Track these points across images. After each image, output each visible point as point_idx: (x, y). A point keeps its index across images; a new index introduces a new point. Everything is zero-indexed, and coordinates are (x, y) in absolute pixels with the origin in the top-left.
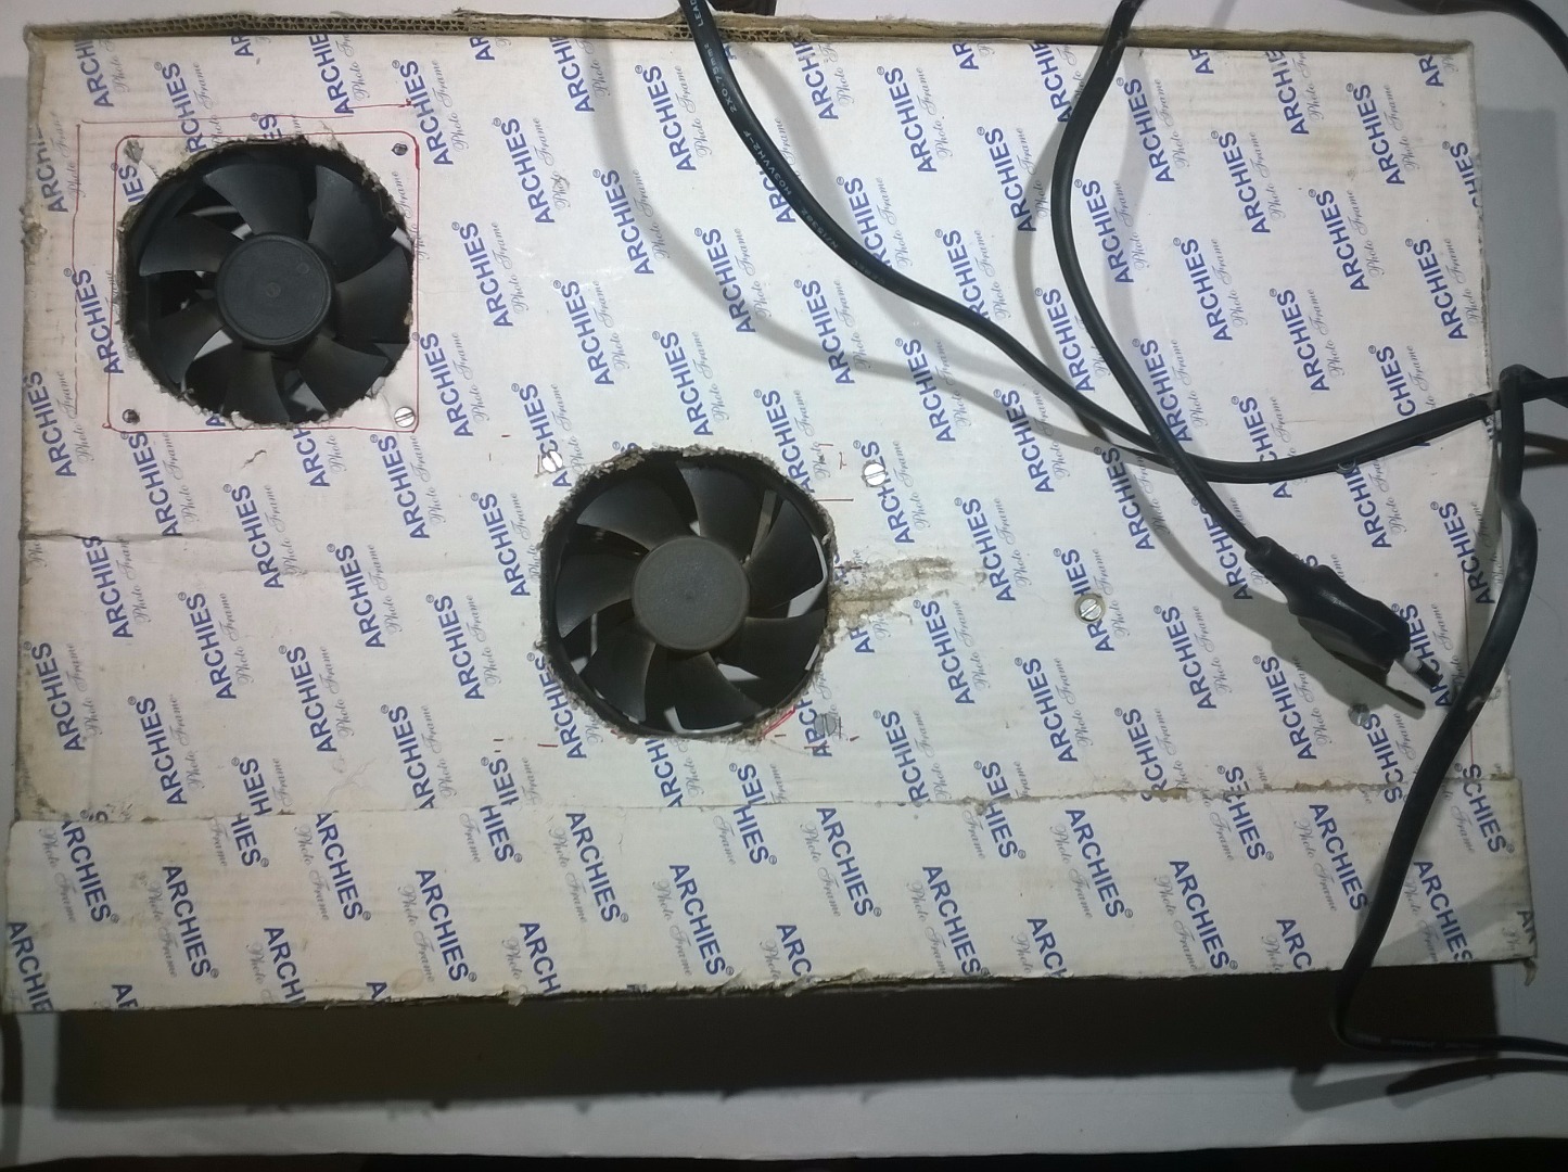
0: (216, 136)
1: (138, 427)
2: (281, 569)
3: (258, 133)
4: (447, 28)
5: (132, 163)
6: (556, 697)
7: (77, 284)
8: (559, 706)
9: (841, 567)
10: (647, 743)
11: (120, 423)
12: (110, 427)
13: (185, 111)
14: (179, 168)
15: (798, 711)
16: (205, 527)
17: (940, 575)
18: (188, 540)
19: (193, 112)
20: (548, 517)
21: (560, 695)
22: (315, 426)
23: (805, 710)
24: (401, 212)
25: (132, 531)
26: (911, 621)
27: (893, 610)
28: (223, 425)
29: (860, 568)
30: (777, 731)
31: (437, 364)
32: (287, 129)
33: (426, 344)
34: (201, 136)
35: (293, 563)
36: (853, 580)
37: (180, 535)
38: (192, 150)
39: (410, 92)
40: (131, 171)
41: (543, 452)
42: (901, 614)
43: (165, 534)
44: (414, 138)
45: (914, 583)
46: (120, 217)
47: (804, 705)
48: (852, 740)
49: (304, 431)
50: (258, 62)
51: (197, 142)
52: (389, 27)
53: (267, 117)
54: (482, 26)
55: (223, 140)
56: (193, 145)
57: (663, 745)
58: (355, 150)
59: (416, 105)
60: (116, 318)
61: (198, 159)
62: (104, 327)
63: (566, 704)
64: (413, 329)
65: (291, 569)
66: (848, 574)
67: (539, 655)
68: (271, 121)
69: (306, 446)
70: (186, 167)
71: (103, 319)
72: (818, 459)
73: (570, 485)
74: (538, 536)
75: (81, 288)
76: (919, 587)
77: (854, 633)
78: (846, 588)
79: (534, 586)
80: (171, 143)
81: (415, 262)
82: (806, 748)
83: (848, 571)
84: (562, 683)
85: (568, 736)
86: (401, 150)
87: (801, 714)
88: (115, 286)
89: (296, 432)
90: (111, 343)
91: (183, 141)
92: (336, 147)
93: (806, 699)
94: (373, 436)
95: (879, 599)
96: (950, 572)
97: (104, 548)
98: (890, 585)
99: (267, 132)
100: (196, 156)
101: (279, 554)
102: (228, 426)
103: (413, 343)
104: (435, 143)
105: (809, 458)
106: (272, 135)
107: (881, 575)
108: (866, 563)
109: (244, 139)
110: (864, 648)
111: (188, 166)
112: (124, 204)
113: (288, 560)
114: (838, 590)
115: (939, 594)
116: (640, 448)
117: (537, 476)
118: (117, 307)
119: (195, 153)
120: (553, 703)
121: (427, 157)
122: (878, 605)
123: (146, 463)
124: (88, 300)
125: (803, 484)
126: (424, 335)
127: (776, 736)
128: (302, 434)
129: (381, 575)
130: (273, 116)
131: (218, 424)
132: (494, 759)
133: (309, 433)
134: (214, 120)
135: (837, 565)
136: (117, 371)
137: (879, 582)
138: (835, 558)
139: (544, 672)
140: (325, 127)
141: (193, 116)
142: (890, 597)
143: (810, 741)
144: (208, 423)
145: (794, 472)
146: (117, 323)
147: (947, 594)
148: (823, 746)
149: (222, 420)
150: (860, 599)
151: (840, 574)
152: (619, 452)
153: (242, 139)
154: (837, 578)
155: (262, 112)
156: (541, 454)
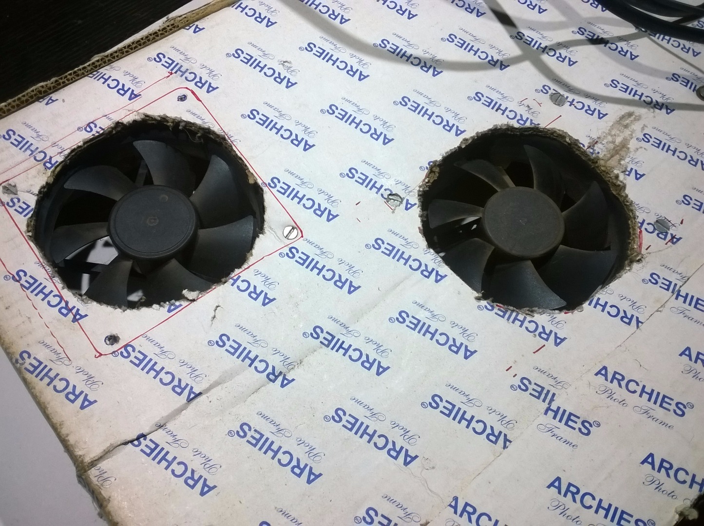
0: (61, 153)
1: (122, 343)
2: (284, 370)
3: (88, 136)
4: (166, 32)
5: (13, 196)
6: (515, 319)
7: (18, 281)
8: (522, 322)
9: (589, 147)
10: (590, 304)
11: (108, 349)
12: (101, 355)
13: (31, 151)
14: (47, 183)
15: (643, 229)
16: (214, 378)
17: (635, 120)
18: (208, 395)
19: (37, 148)
20: (419, 228)
21: (517, 315)
22: (240, 270)
23: (645, 225)
24: (206, 127)
25: (165, 414)
26: (645, 149)
27: (631, 150)
28: (181, 305)
29: (597, 142)
30: (644, 247)
31: (287, 191)
32: (105, 124)
33: (272, 185)
34: (51, 158)
35: (289, 361)
36: (601, 150)
37: (200, 394)
38: (49, 168)
39: (168, 68)
40: (16, 200)
41: (385, 198)
42: (637, 149)
43: (190, 400)
44: (187, 88)
45: (627, 132)
46: (24, 228)
47: (642, 224)
48: (682, 223)
49: (235, 278)
50: (64, 101)
51: (50, 163)
52: (132, 49)
53: (88, 125)
54: (186, 19)
55: (67, 152)
56: (48, 165)
57: (599, 299)
58: (156, 111)
59: (176, 72)
60: (60, 285)
61: (56, 172)
62: (54, 296)
63: (525, 318)
64: (260, 182)
65: (291, 366)
66: (595, 148)
67: (484, 303)
68: (92, 125)
69: (244, 286)
70: (51, 180)
71: (52, 291)
72: (527, 109)
73: (415, 204)
74: (422, 242)
75: (23, 282)
76: (631, 131)
77: (627, 173)
78: (601, 156)
79: (445, 270)
80: (33, 172)
81: (234, 147)
82: (666, 244)
83: (594, 146)
84: (512, 308)
85: (545, 335)
86: (183, 98)
87: (646, 229)
88: (47, 268)
89: (231, 281)
90: (67, 303)
91: (41, 166)
92: (143, 117)
93: (640, 220)
94: (280, 254)
95: (621, 149)
96: (636, 116)
97: (151, 440)
98: (618, 140)
99: (94, 132)
100: (53, 172)
101: (275, 361)
102: (184, 303)
103: (265, 189)
104: (201, 83)
105: (522, 111)
106: (97, 132)
107: (610, 138)
108: (598, 138)
109: (81, 144)
110: (638, 176)
111: (52, 180)
112: (23, 221)
113: (284, 361)
114: (598, 159)
115: (643, 129)
116: (436, 161)
117: (393, 212)
118: (57, 280)
119: (53, 168)
120: (518, 323)
121: (202, 93)
122: (623, 153)
123: (143, 363)
124: (34, 286)
125: (531, 124)
126: (268, 181)
127: (647, 249)
128: (235, 281)
129: (350, 329)
130: (92, 123)
131: (177, 307)
132: (517, 382)
133: (239, 277)
134: (54, 144)
135: (586, 148)
136: (82, 317)
137: (613, 142)
138: (582, 146)
139: (496, 310)
140: (129, 111)
141: (39, 150)
142: (624, 146)
143: (665, 239)
144: (169, 311)
145: (522, 122)
146: (63, 288)
147: (646, 127)
148: (673, 237)
149: (177, 303)
150: (612, 156)
151: (592, 151)
152: (426, 171)
153: (79, 144)
154: (592, 153)
155: (83, 124)
156: (385, 200)
